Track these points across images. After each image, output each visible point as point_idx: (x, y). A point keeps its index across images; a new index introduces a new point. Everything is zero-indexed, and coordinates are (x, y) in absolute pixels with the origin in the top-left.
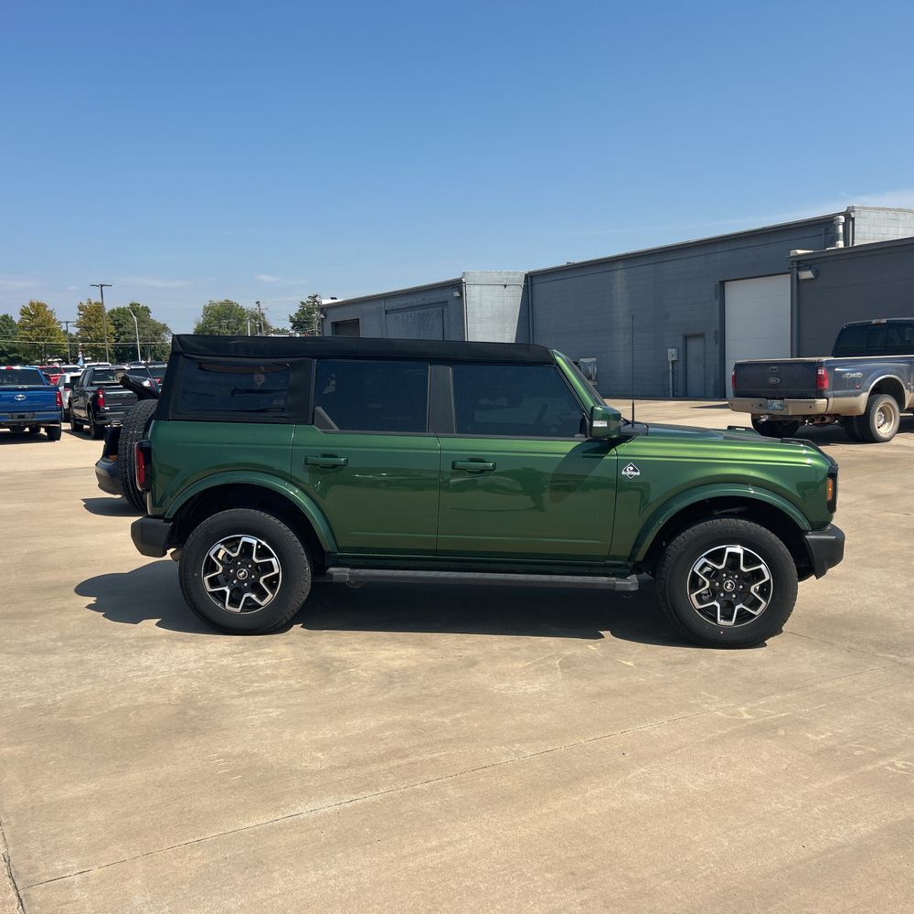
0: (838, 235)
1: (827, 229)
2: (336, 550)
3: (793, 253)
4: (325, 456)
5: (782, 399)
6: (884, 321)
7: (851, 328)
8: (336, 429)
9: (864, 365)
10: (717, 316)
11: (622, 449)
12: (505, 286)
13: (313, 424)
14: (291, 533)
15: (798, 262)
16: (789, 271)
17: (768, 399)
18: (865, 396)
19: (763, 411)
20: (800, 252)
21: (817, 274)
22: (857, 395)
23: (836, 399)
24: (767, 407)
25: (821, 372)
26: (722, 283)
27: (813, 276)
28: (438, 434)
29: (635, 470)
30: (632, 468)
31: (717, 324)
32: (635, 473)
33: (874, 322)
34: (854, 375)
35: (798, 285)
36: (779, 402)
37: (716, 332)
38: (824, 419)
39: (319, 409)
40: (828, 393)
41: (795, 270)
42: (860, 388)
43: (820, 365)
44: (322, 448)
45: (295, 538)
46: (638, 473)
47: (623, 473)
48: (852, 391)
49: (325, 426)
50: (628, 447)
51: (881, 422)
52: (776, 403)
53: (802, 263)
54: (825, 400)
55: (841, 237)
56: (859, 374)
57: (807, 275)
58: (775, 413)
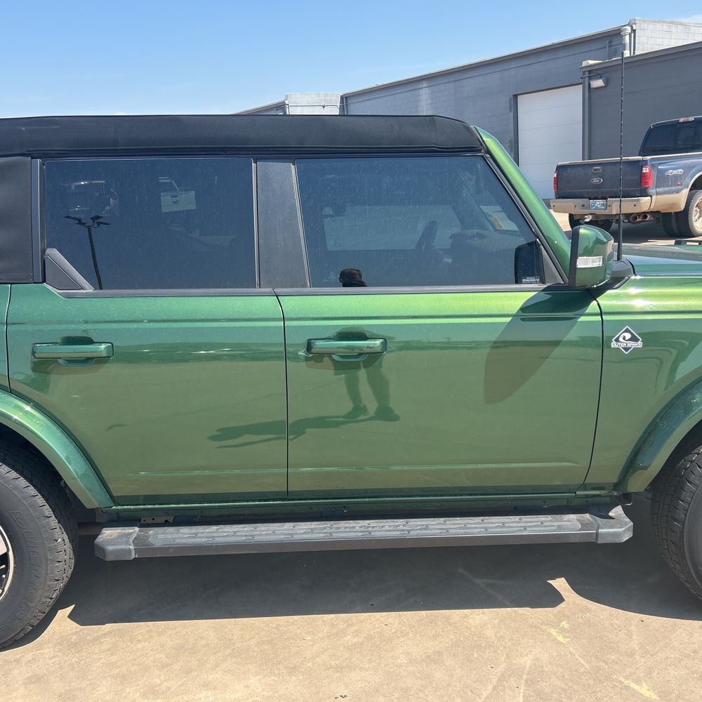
0: (624, 45)
1: (610, 42)
2: (110, 503)
3: (584, 64)
4: (70, 341)
5: (605, 198)
6: (691, 119)
7: (657, 127)
8: (90, 289)
9: (683, 162)
10: (511, 127)
11: (607, 300)
12: (324, 107)
13: (44, 281)
14: (23, 482)
15: (590, 72)
16: (581, 81)
17: (590, 199)
18: (685, 192)
19: (586, 211)
20: (591, 62)
21: (607, 82)
22: (678, 192)
23: (659, 197)
24: (589, 208)
25: (645, 170)
26: (516, 96)
27: (603, 85)
28: (278, 290)
29: (634, 339)
30: (628, 336)
31: (512, 134)
32: (632, 344)
33: (682, 120)
34: (675, 172)
35: (590, 93)
36: (601, 202)
37: (510, 142)
38: (646, 217)
39: (54, 253)
40: (652, 191)
41: (587, 79)
42: (682, 184)
43: (645, 163)
44: (64, 326)
45: (32, 490)
46: (640, 344)
47: (614, 345)
48: (674, 188)
49: (69, 284)
50: (617, 297)
51: (697, 216)
52: (599, 203)
53: (593, 73)
54: (649, 198)
55: (628, 47)
56: (680, 171)
57: (598, 83)
58: (598, 212)
